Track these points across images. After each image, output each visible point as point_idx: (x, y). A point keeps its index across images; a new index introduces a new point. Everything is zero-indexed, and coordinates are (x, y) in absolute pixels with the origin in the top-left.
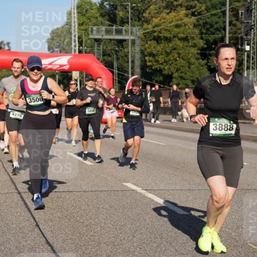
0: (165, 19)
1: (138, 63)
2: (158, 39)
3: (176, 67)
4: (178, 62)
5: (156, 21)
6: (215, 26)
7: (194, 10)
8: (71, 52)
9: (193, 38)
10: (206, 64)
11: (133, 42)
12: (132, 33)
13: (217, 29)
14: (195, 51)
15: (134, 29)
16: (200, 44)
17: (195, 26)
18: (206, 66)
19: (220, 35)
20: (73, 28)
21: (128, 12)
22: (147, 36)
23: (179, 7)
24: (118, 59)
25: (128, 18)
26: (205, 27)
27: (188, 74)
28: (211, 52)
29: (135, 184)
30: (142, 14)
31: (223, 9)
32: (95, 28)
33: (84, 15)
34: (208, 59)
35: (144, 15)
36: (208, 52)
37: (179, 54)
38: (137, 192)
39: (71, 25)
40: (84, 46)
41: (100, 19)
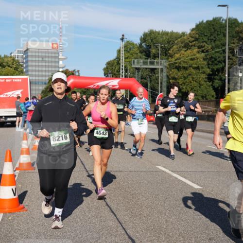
0: (183, 54)
1: (165, 84)
2: (178, 68)
3: (191, 87)
4: (192, 84)
5: (177, 56)
6: (218, 60)
7: (203, 49)
8: (120, 77)
9: (203, 68)
10: (212, 85)
11: (162, 70)
12: (161, 64)
13: (219, 62)
14: (204, 76)
15: (163, 61)
16: (207, 71)
17: (204, 59)
18: (211, 87)
19: (221, 66)
20: (121, 61)
21: (158, 50)
22: (172, 66)
23: (193, 47)
24: (151, 81)
25: (158, 54)
26: (211, 60)
27: (199, 91)
28: (215, 77)
29: (165, 167)
30: (168, 51)
31: (224, 48)
32: (136, 61)
33: (129, 52)
34: (213, 82)
35: (169, 52)
36: (213, 77)
37: (193, 78)
38: (166, 173)
39: (120, 59)
40: (128, 72)
41: (139, 54)
